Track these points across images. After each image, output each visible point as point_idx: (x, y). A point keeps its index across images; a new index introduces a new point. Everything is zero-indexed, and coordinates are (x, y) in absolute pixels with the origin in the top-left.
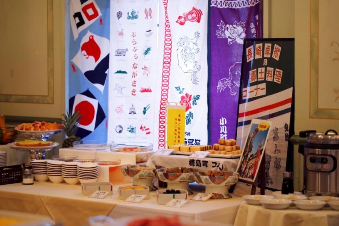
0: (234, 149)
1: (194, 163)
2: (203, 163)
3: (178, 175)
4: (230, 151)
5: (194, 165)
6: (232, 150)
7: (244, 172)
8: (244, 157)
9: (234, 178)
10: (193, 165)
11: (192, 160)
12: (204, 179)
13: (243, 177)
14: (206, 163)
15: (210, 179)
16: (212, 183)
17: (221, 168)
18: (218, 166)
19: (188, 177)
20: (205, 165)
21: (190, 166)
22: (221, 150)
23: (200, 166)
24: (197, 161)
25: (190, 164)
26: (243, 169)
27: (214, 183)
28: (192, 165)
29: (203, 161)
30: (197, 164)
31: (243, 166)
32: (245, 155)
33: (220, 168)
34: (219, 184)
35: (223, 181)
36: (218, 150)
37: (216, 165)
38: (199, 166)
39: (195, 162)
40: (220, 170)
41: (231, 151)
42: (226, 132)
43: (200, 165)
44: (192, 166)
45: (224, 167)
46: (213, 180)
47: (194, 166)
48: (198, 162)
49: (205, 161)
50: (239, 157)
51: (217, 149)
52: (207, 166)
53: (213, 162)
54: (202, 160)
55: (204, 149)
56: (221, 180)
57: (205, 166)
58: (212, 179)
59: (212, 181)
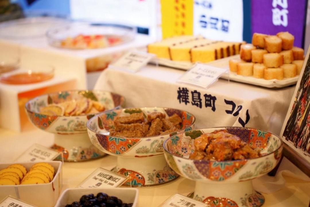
0: (288, 61)
1: (188, 96)
2: (206, 100)
3: (130, 141)
4: (275, 65)
5: (189, 102)
6: (282, 62)
7: (300, 133)
8: (302, 90)
9: (261, 163)
10: (186, 102)
11: (183, 89)
12: (183, 167)
13: (296, 146)
14: (212, 101)
15: (197, 167)
16: (202, 176)
17: (244, 119)
18: (237, 114)
19: (155, 146)
20: (209, 105)
21: (180, 102)
22: (256, 63)
23: (201, 107)
24: (192, 93)
25: (179, 97)
26: (300, 123)
27: (208, 177)
28: (183, 101)
29: (206, 96)
30: (195, 101)
31: (299, 114)
32: (305, 86)
33: (240, 121)
34: (220, 180)
35: (232, 175)
36: (250, 61)
37: (233, 109)
38: (197, 105)
39: (190, 95)
40: (240, 125)
41: (279, 67)
42: (285, 5)
43: (199, 103)
44: (184, 103)
45: (252, 115)
46: (204, 170)
47: (188, 104)
48: (196, 95)
49: (210, 96)
50: (293, 85)
51: (248, 58)
52: (214, 109)
53: (227, 100)
54: (203, 92)
55: (225, 53)
56: (227, 172)
57: (210, 108)
58: (203, 168)
59: (204, 174)
